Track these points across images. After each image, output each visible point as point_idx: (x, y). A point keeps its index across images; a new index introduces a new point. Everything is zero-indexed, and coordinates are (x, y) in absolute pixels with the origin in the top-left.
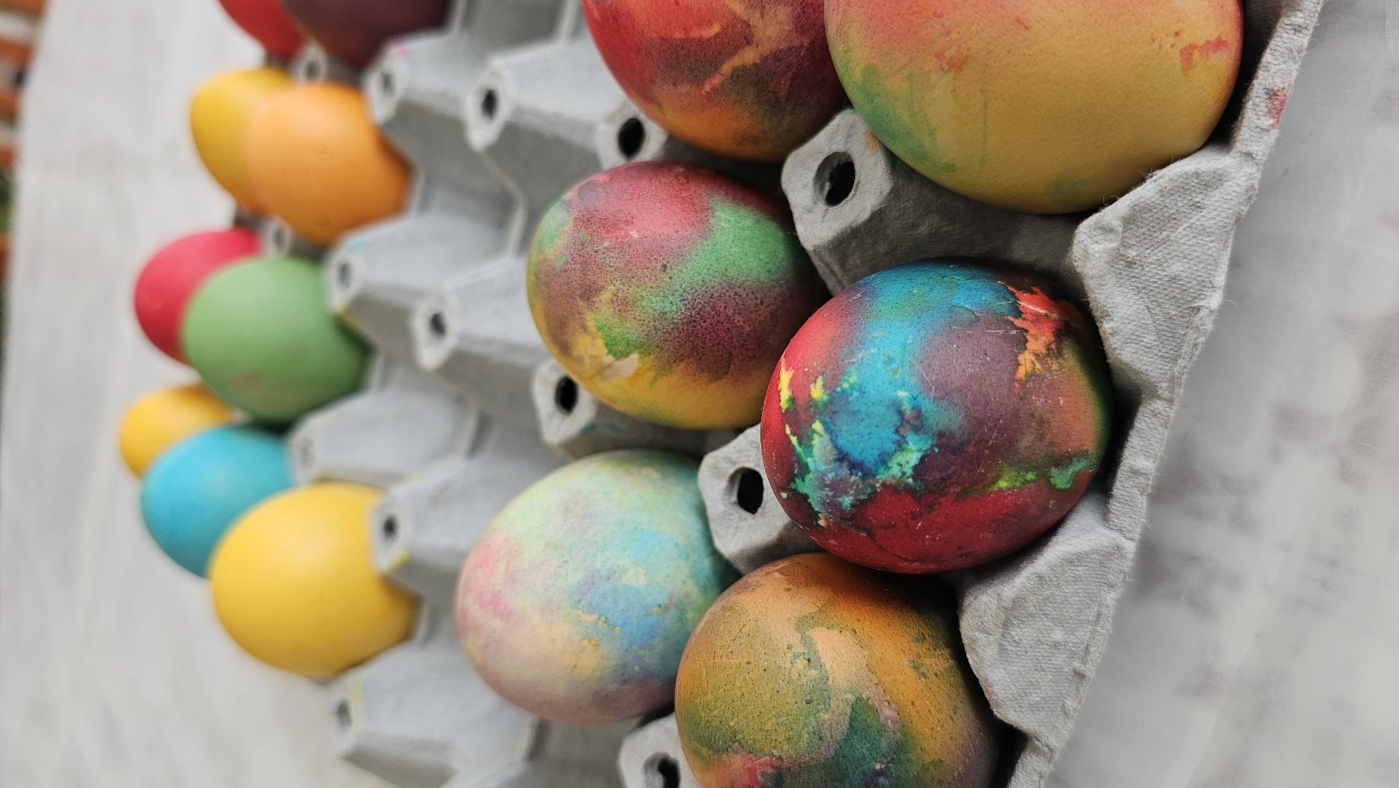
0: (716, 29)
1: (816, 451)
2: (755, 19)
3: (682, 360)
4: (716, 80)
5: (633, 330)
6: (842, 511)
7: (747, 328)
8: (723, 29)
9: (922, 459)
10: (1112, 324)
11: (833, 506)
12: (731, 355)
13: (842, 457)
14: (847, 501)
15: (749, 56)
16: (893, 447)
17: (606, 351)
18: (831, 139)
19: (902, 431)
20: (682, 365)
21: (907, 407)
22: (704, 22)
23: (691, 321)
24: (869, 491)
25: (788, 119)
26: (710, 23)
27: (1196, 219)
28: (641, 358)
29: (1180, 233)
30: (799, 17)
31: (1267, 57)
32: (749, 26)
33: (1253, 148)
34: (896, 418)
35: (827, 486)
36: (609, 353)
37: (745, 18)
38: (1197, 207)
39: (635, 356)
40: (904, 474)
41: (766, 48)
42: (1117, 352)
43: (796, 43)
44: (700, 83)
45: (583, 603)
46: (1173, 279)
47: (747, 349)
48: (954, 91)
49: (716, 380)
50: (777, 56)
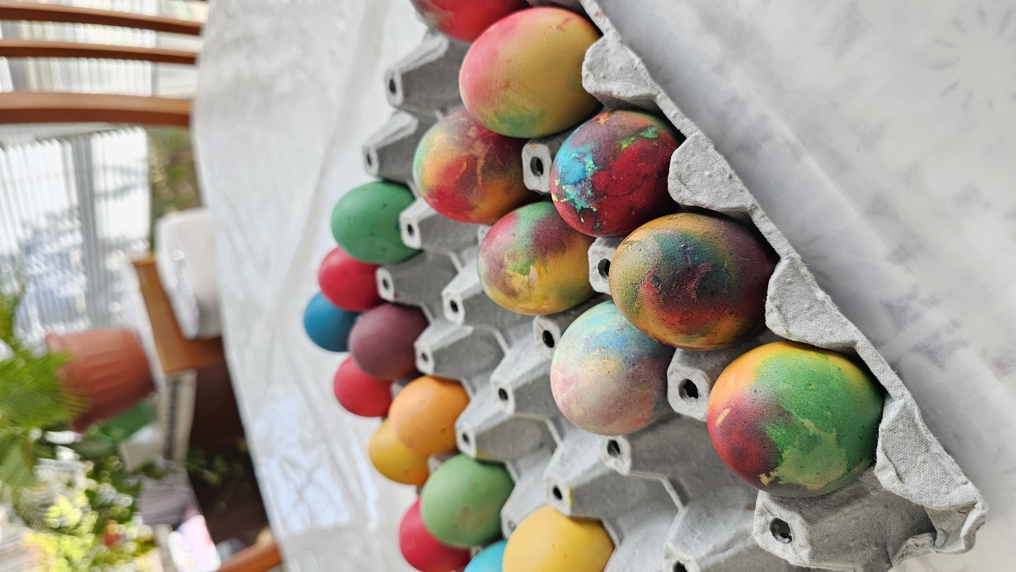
0: (465, 164)
1: (570, 193)
2: (472, 152)
3: (546, 254)
4: (480, 178)
5: (523, 260)
6: (592, 197)
7: (557, 228)
8: (467, 162)
9: (593, 160)
10: (615, 92)
11: (589, 199)
12: (559, 239)
13: (575, 184)
14: (589, 192)
15: (481, 162)
16: (583, 166)
17: (522, 276)
18: (526, 161)
19: (581, 161)
20: (548, 256)
21: (577, 156)
22: (461, 166)
23: (536, 240)
24: (590, 182)
25: (511, 170)
26: (462, 165)
27: (609, 54)
28: (534, 266)
29: (610, 59)
30: (483, 141)
31: (587, 11)
32: (472, 155)
33: (606, 28)
34: (577, 160)
35: (581, 196)
36: (524, 275)
37: (469, 154)
38: (607, 51)
39: (532, 268)
40: (593, 168)
41: (483, 156)
42: (626, 97)
43: (489, 147)
44: (477, 184)
45: (590, 350)
46: (621, 69)
47: (564, 234)
48: (514, 92)
49: (564, 252)
50: (488, 155)
